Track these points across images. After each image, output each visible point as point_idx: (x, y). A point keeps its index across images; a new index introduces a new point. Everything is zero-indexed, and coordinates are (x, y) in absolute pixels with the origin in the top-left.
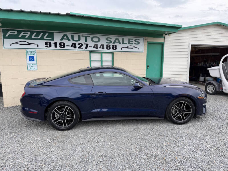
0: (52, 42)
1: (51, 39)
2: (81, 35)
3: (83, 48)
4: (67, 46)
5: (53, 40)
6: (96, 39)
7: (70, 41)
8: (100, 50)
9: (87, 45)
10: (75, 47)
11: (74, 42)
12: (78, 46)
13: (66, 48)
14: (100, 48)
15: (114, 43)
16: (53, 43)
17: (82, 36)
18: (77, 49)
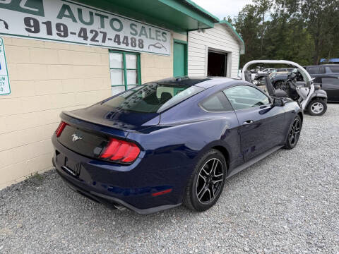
0: (40, 19)
1: (37, 10)
2: (94, 12)
3: (98, 41)
4: (71, 33)
5: (42, 14)
6: (117, 25)
7: (76, 22)
8: (123, 46)
9: (105, 34)
10: (86, 38)
11: (85, 26)
12: (90, 36)
13: (70, 38)
14: (123, 43)
15: (140, 36)
16: (43, 23)
17: (96, 14)
18: (89, 41)
